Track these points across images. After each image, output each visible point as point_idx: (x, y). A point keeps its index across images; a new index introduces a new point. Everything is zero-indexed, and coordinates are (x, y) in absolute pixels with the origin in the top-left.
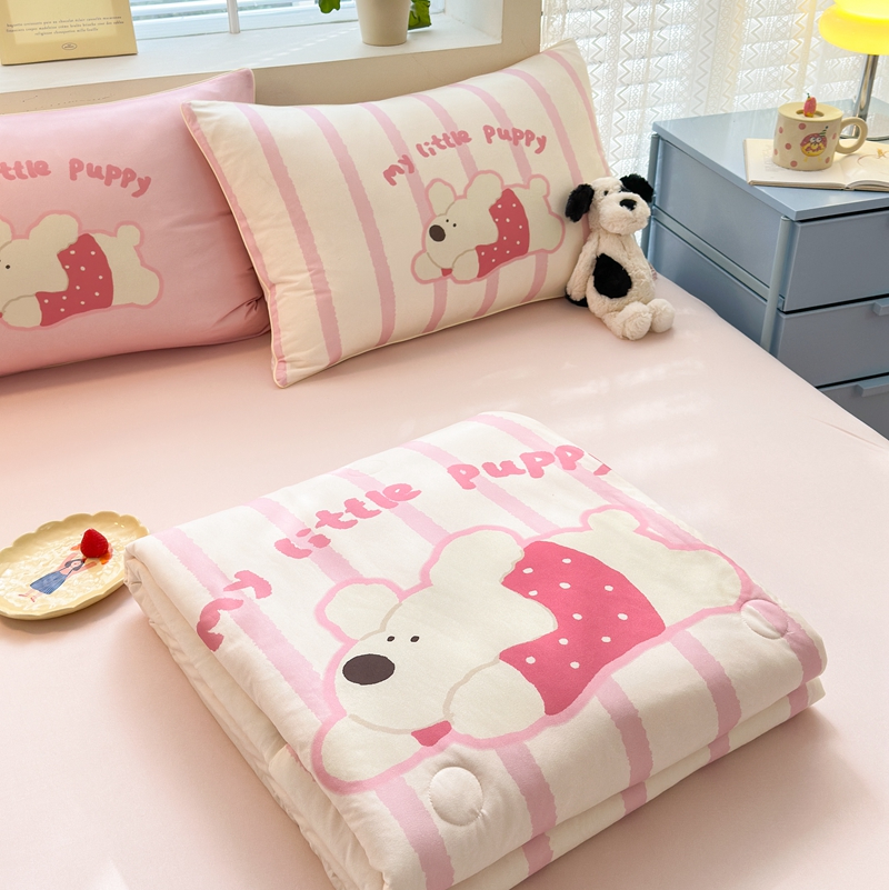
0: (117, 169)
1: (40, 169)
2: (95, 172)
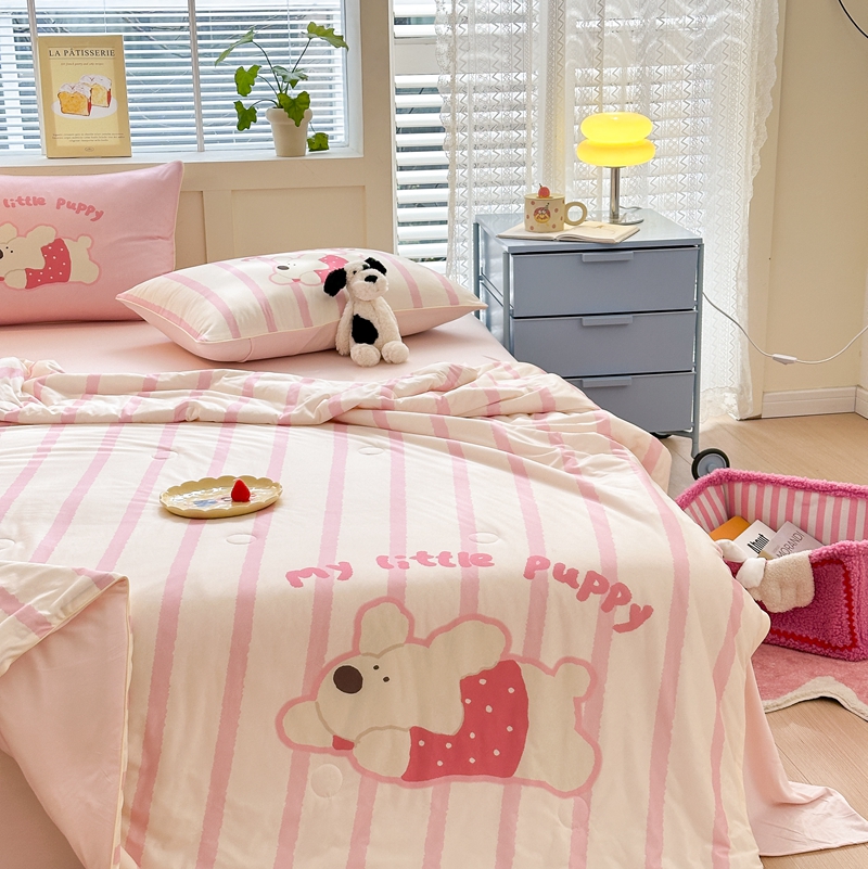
0: (85, 206)
1: (40, 202)
2: (71, 206)
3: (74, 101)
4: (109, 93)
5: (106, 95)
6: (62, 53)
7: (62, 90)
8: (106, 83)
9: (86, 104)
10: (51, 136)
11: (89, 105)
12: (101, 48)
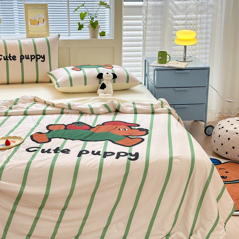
3: (34, 22)
5: (43, 20)
10: (28, 31)
11: (38, 23)
12: (41, 7)
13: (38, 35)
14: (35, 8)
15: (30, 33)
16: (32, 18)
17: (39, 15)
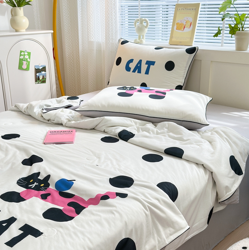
3: (180, 25)
4: (191, 23)
5: (190, 24)
6: (181, 9)
7: (178, 22)
8: (191, 20)
9: (183, 27)
10: (171, 37)
11: (184, 27)
12: (192, 8)
13: (180, 42)
14: (185, 9)
15: (173, 39)
16: (179, 22)
17: (187, 17)
